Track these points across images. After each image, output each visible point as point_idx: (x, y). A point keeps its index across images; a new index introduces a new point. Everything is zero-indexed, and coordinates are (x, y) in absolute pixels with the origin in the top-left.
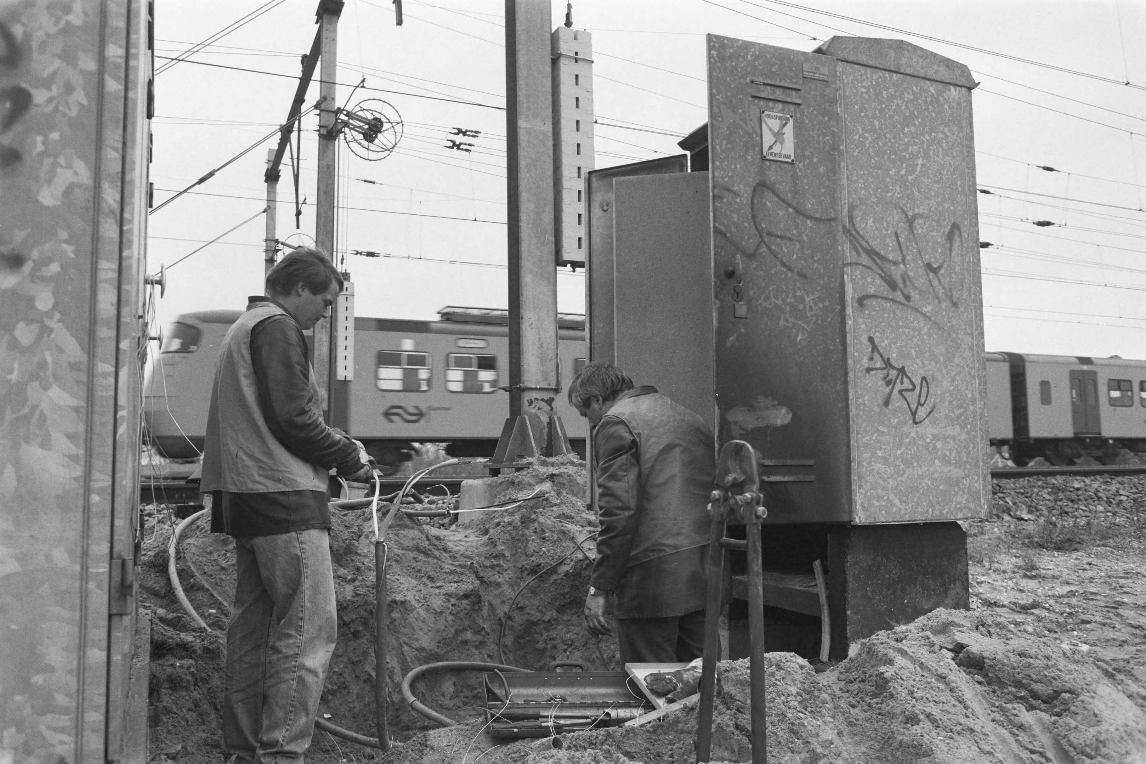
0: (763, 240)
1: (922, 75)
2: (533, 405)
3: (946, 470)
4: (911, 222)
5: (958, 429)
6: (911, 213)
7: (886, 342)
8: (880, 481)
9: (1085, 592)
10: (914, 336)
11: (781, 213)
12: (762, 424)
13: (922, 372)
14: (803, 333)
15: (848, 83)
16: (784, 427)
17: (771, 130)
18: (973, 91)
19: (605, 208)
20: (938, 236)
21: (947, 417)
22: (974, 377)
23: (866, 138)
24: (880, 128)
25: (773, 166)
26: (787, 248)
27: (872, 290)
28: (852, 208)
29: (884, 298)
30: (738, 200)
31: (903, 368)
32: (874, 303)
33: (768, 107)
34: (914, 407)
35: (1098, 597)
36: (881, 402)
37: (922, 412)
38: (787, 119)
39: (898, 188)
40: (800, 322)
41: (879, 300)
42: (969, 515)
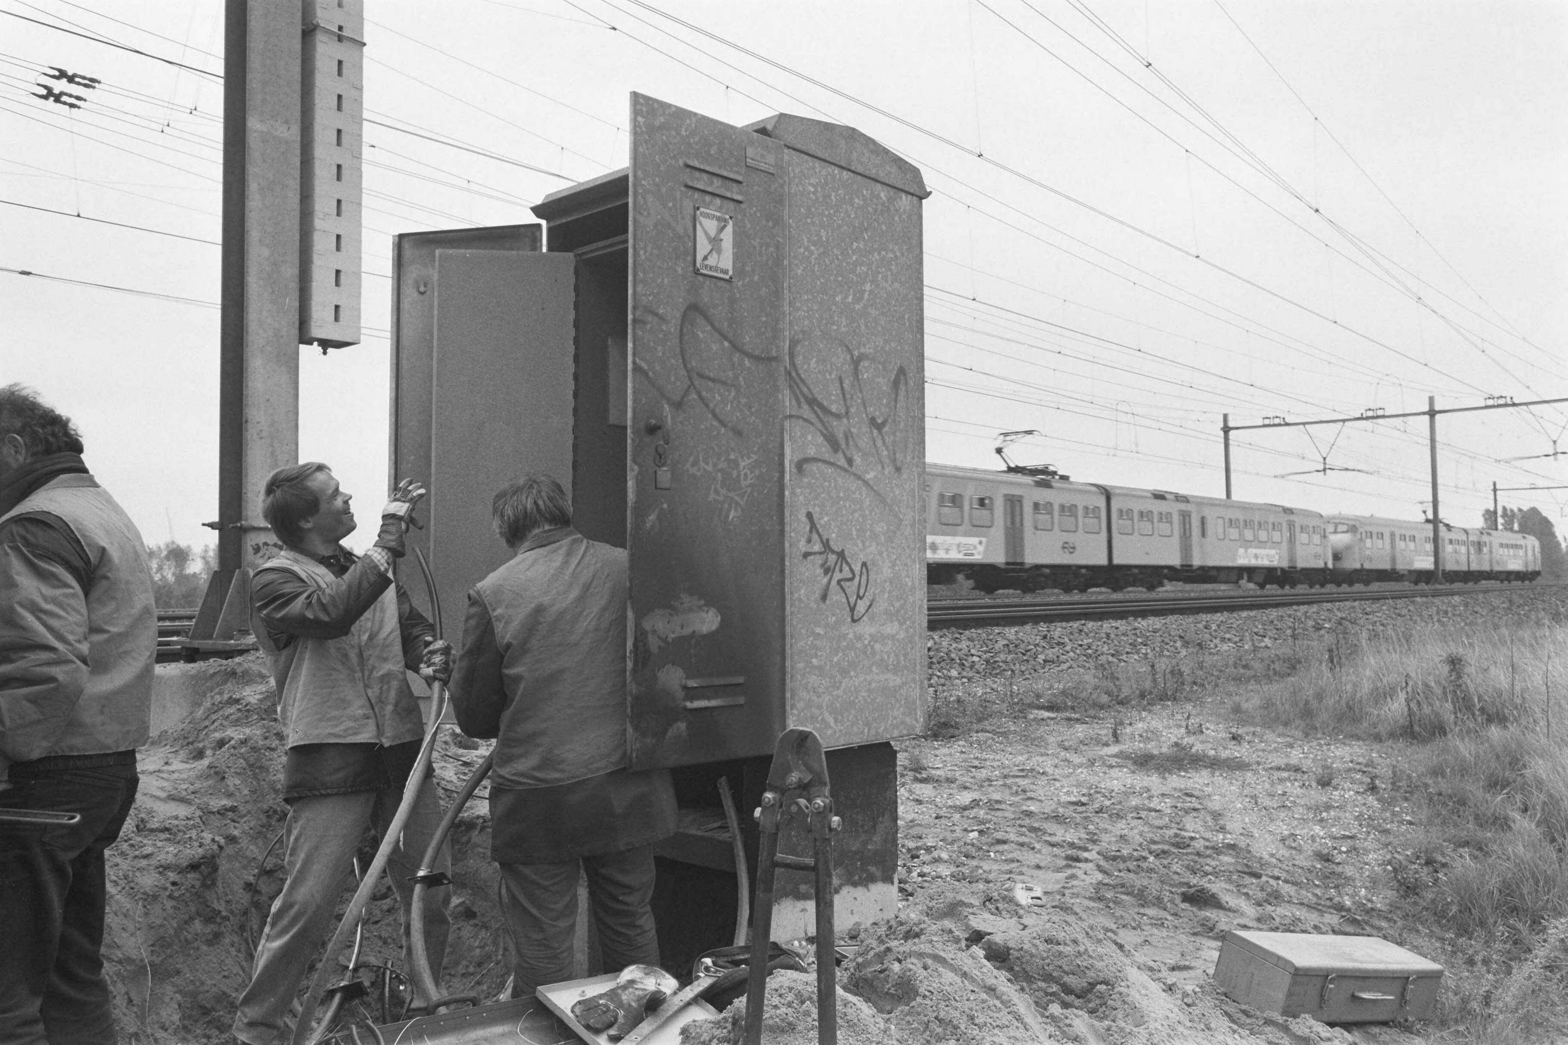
0: (692, 383)
1: (873, 176)
2: (261, 553)
3: (882, 677)
4: (856, 363)
5: (896, 625)
6: (856, 353)
7: (826, 519)
8: (815, 698)
9: (990, 801)
10: (855, 511)
11: (715, 347)
12: (687, 631)
13: (862, 556)
14: (736, 510)
15: (794, 177)
16: (712, 635)
17: (706, 233)
18: (924, 201)
19: (422, 289)
20: (884, 384)
21: (886, 612)
22: (914, 561)
23: (812, 253)
24: (827, 241)
25: (708, 283)
26: (720, 394)
27: (812, 452)
28: (794, 343)
29: (825, 462)
30: (664, 328)
31: (843, 551)
32: (814, 468)
33: (704, 201)
34: (852, 600)
35: (1003, 806)
36: (817, 595)
37: (861, 606)
38: (725, 220)
39: (844, 320)
40: (731, 494)
41: (820, 464)
42: (905, 732)
